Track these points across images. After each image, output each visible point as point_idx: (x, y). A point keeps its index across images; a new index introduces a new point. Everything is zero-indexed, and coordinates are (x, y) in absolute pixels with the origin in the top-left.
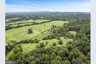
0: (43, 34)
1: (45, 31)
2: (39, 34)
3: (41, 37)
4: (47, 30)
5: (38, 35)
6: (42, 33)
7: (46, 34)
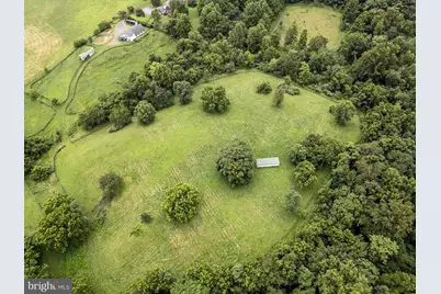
0: (83, 56)
1: (105, 27)
2: (58, 58)
3: (72, 94)
4: (123, 15)
5: (47, 72)
6: (80, 45)
7: (113, 58)
